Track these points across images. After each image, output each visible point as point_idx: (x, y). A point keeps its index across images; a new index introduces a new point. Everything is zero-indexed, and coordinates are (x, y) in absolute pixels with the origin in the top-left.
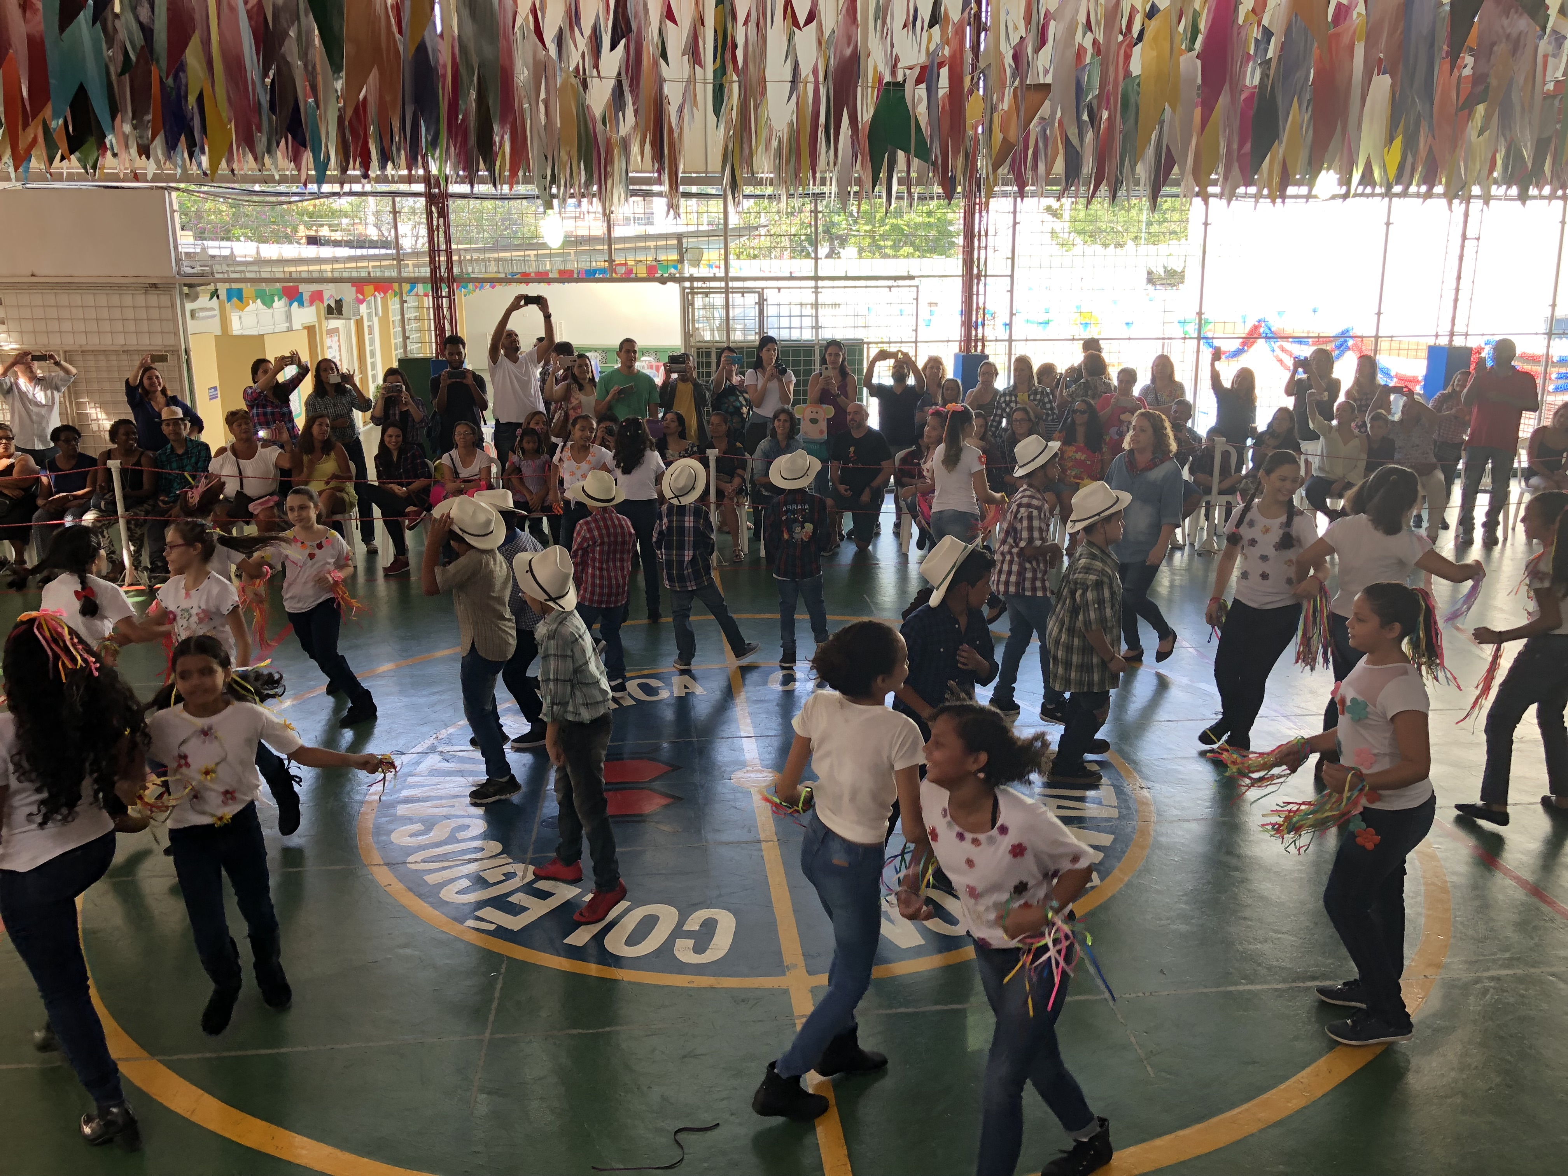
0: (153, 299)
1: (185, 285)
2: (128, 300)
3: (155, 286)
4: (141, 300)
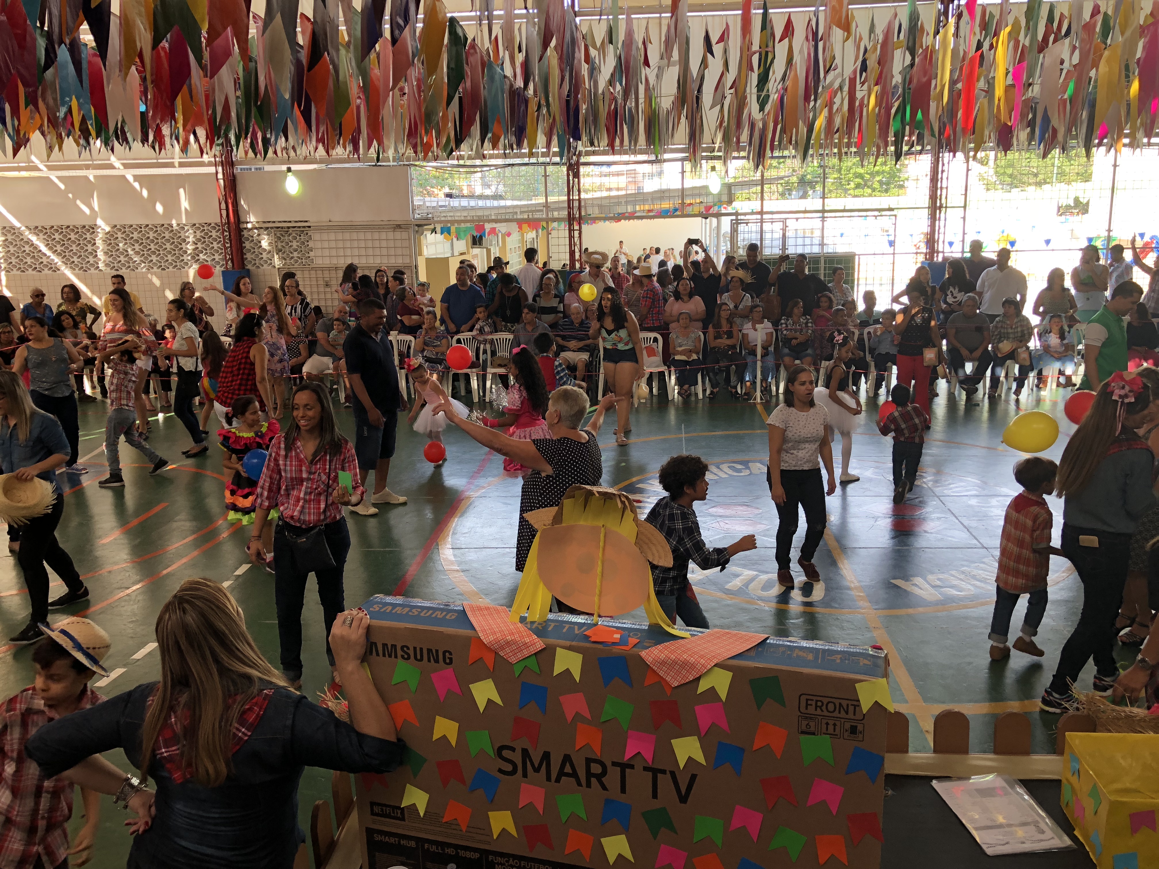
0: (398, 235)
2: (383, 236)
3: (399, 226)
4: (391, 235)
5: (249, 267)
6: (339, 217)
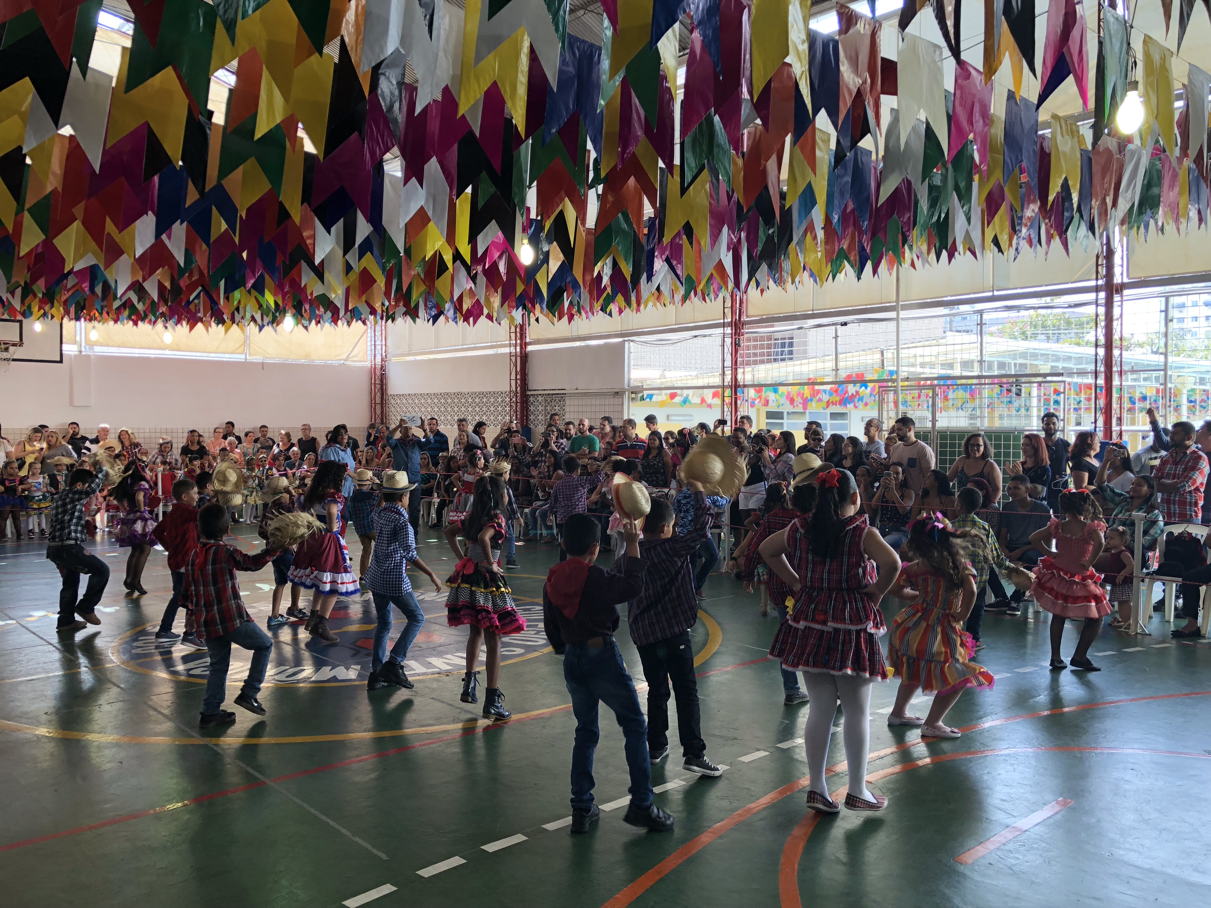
0: (617, 401)
1: (632, 393)
3: (617, 393)
5: (531, 426)
6: (583, 387)
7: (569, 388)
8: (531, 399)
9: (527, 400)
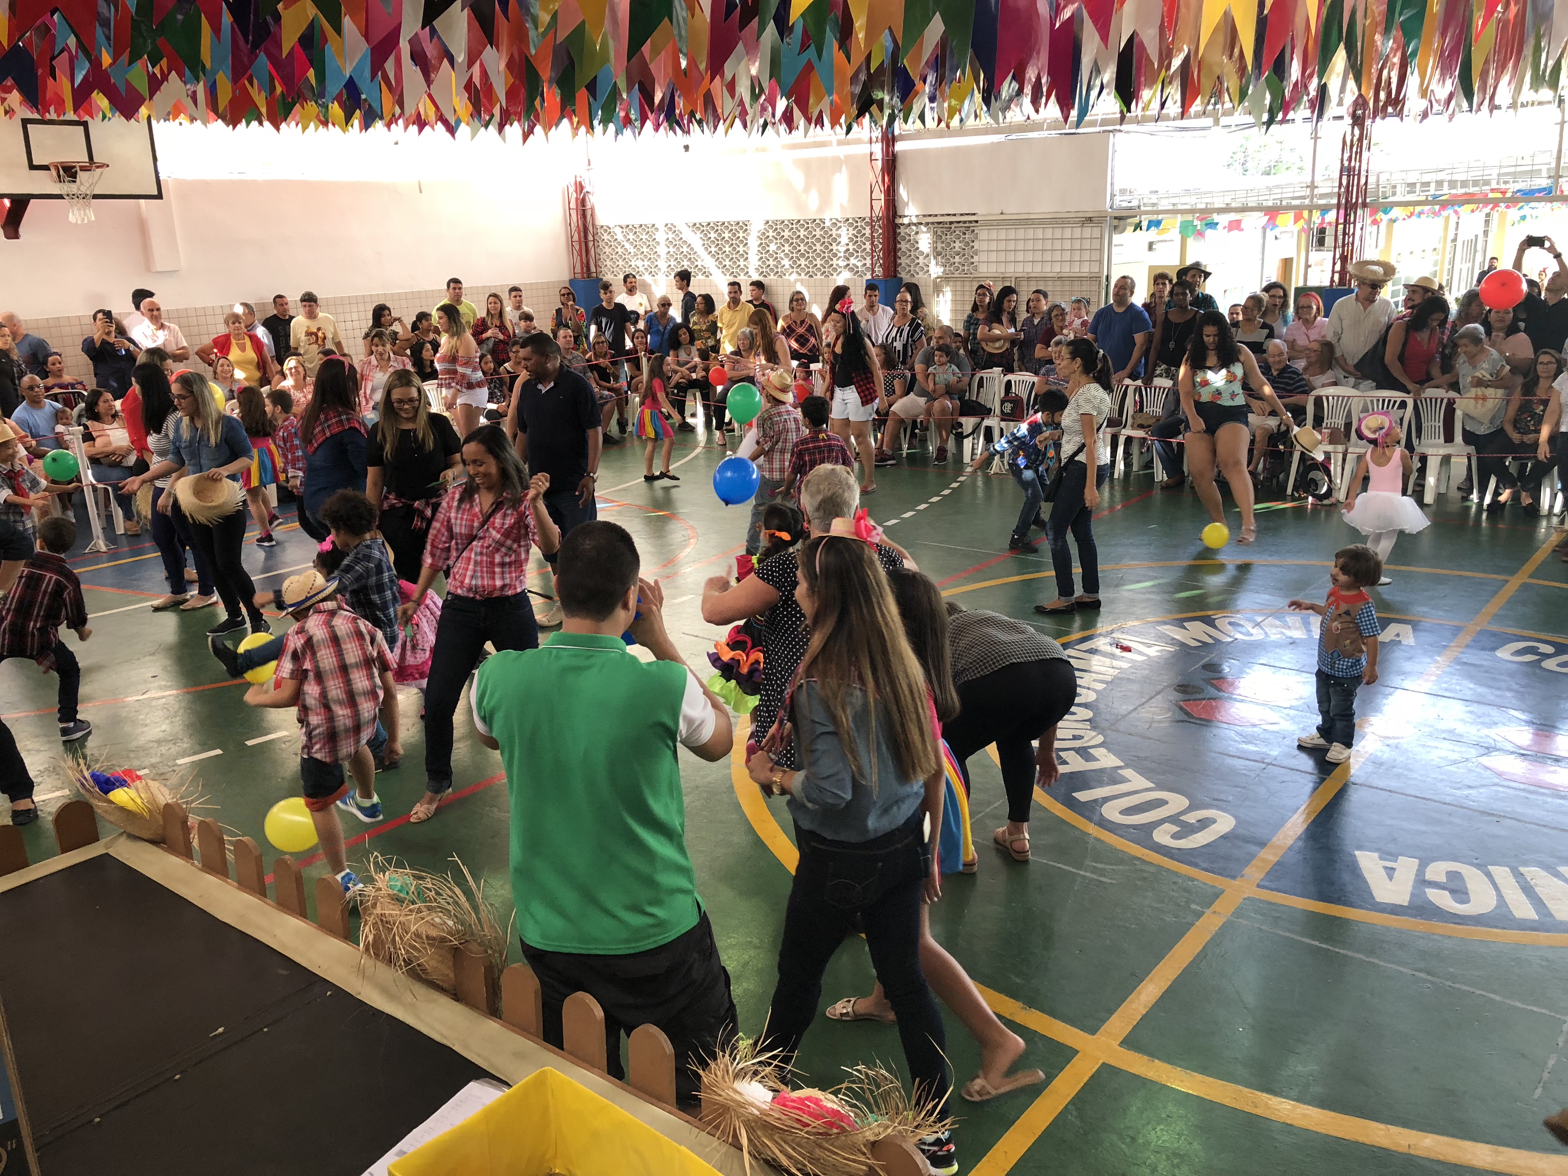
0: (1087, 231)
1: (1115, 218)
2: (1068, 233)
3: (1089, 220)
4: (1077, 232)
6: (1013, 208)
7: (982, 210)
8: (902, 231)
9: (895, 233)
